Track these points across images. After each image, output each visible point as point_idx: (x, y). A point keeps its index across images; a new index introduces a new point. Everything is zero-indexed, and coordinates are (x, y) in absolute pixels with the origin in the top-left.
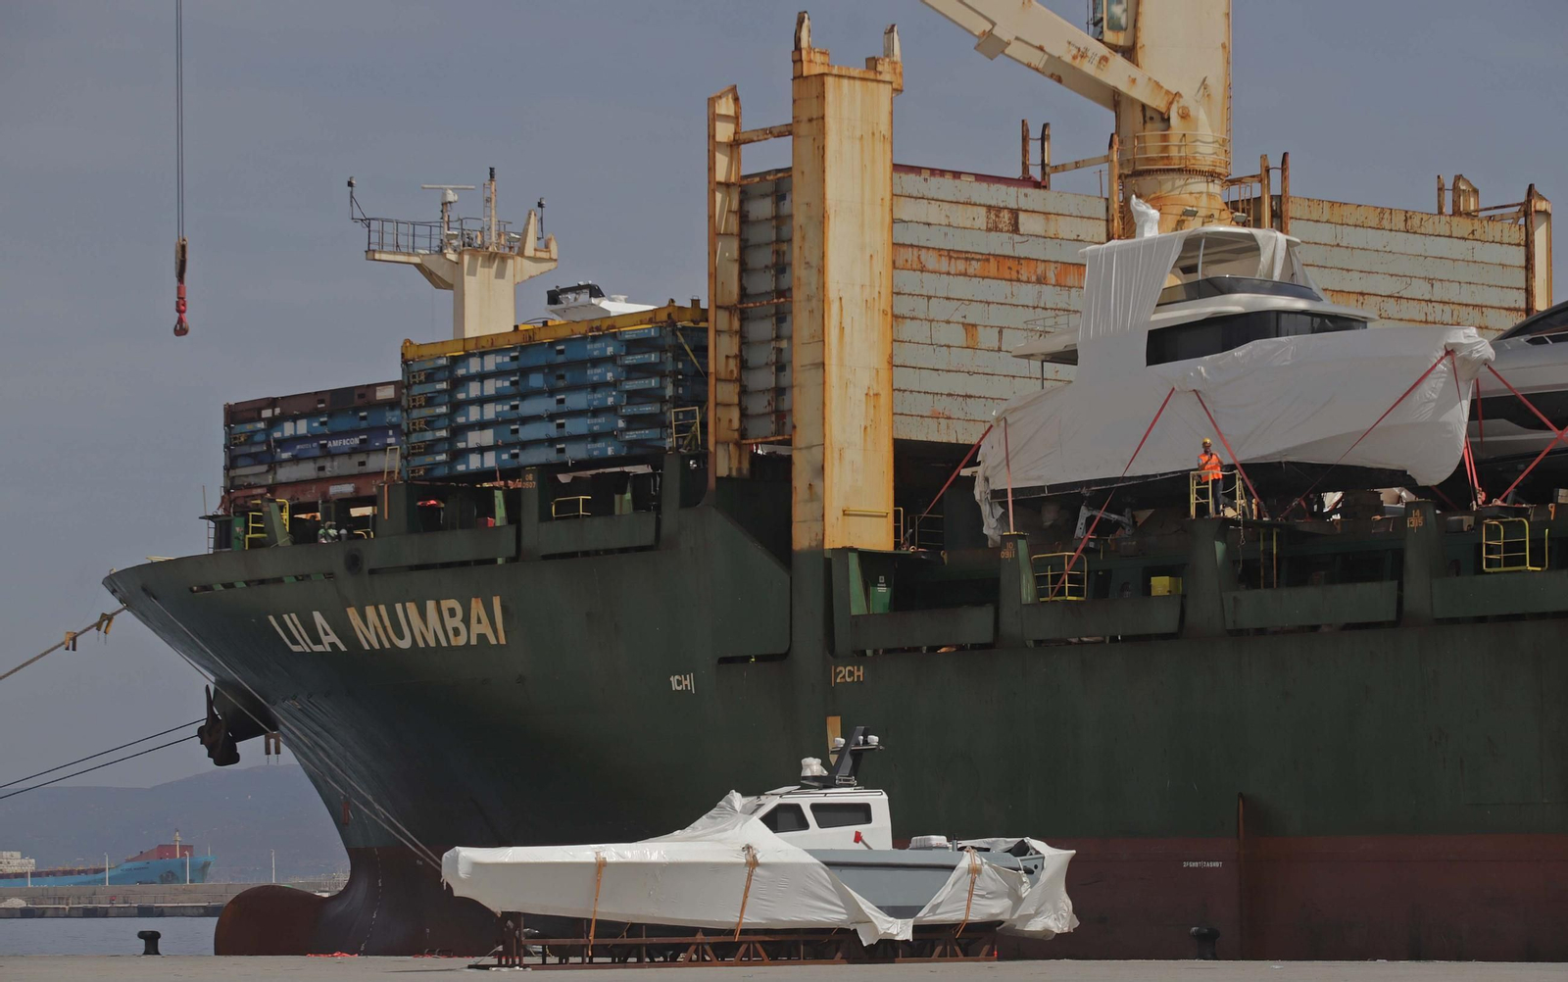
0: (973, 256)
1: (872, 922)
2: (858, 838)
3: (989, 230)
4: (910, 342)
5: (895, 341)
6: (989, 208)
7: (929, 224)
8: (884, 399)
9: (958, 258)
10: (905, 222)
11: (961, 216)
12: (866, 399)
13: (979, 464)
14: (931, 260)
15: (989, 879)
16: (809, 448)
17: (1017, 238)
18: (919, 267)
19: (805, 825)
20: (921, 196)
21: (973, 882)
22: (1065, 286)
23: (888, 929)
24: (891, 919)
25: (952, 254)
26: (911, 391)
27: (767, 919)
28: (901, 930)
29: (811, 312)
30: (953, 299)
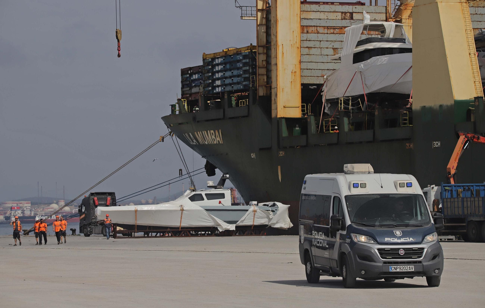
0: (336, 27)
1: (221, 225)
2: (220, 202)
3: (342, 19)
4: (314, 55)
5: (302, 55)
6: (342, 13)
7: (320, 19)
8: (298, 73)
9: (331, 29)
10: (312, 19)
11: (332, 16)
12: (292, 74)
13: (323, 91)
14: (321, 30)
15: (259, 213)
16: (274, 88)
17: (352, 21)
18: (317, 32)
19: (203, 199)
20: (317, 11)
21: (255, 214)
22: (370, 34)
23: (227, 227)
24: (228, 224)
25: (328, 27)
26: (314, 69)
27: (189, 225)
28: (232, 227)
29: (274, 49)
30: (329, 41)
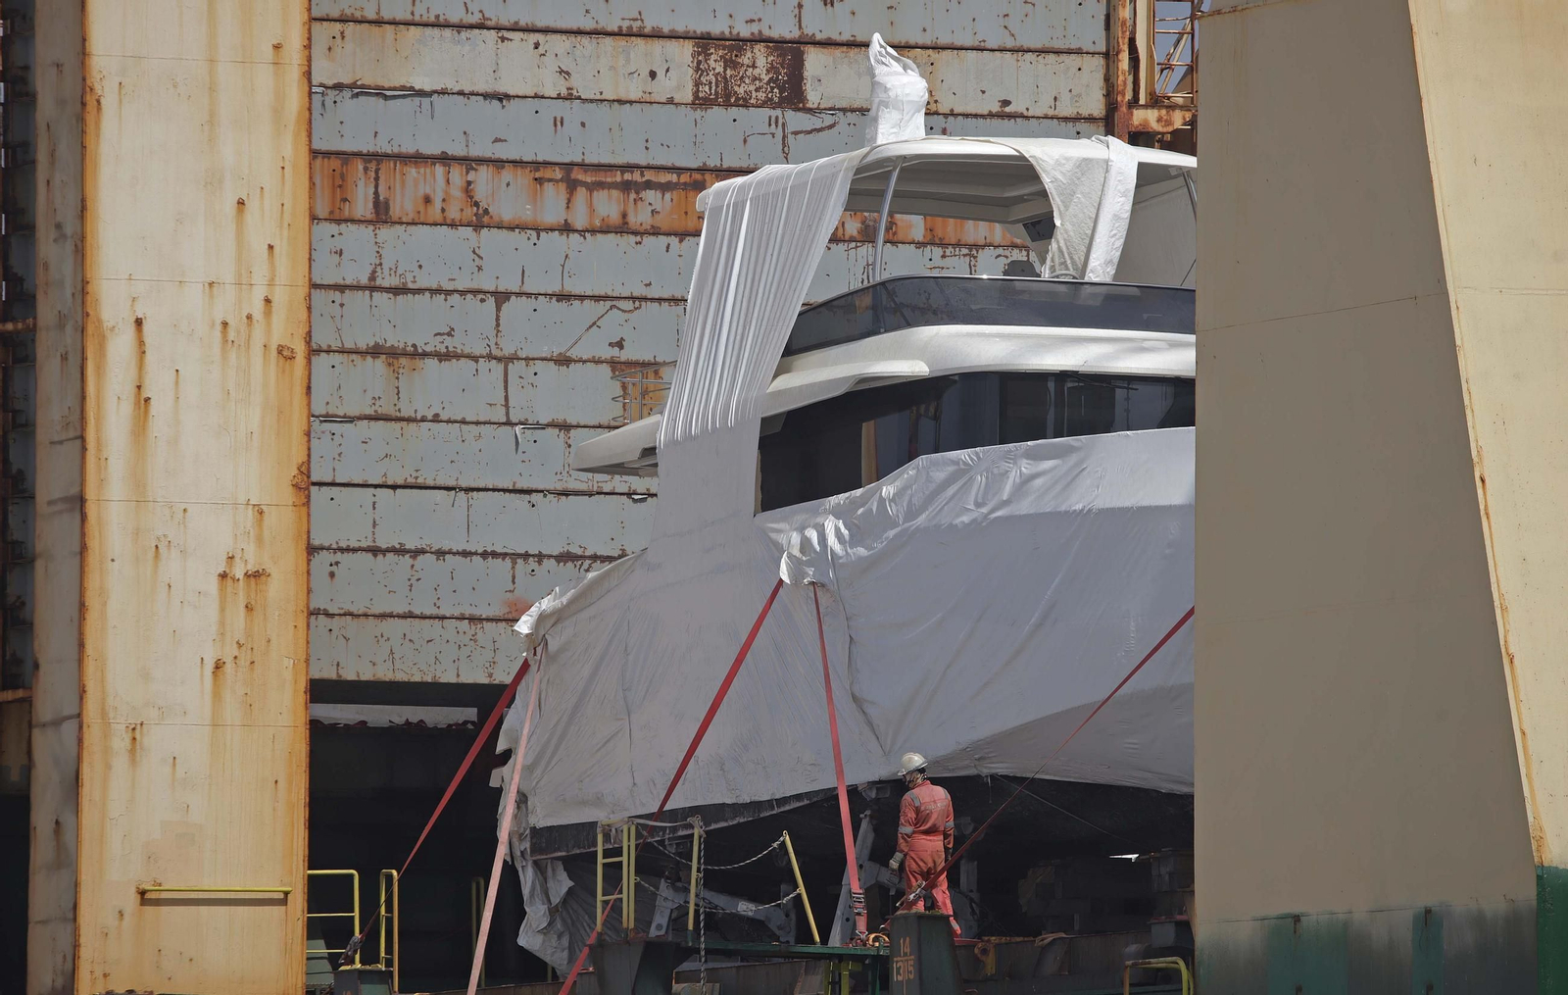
0: (649, 176)
3: (700, 102)
4: (436, 419)
6: (704, 42)
7: (502, 98)
8: (283, 589)
9: (601, 185)
10: (421, 93)
11: (608, 69)
12: (222, 590)
13: (507, 755)
14: (507, 197)
16: (57, 723)
17: (795, 120)
18: (469, 213)
20: (475, 19)
22: (958, 245)
25: (578, 175)
26: (440, 554)
29: (64, 358)
30: (582, 298)
